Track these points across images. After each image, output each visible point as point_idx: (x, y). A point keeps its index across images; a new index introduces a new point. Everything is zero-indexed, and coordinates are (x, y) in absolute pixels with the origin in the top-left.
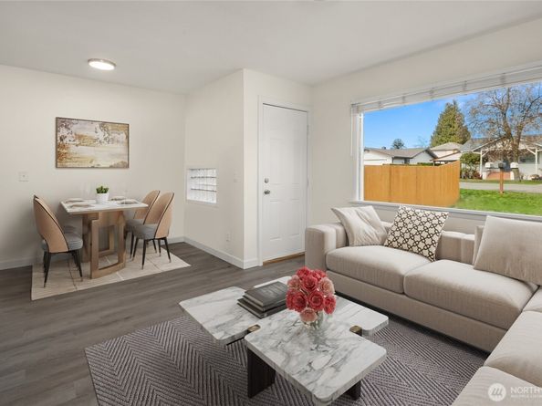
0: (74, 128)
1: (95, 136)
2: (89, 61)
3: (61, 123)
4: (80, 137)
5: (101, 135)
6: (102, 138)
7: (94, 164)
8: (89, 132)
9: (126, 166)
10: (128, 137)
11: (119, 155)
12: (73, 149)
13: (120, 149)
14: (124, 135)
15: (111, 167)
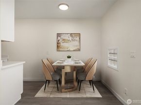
0: (62, 37)
1: (69, 39)
2: (59, 5)
3: (59, 35)
4: (64, 40)
5: (71, 38)
6: (71, 40)
7: (68, 49)
8: (67, 37)
9: (79, 50)
10: (80, 38)
11: (77, 46)
12: (62, 44)
13: (77, 43)
14: (78, 38)
15: (74, 50)
